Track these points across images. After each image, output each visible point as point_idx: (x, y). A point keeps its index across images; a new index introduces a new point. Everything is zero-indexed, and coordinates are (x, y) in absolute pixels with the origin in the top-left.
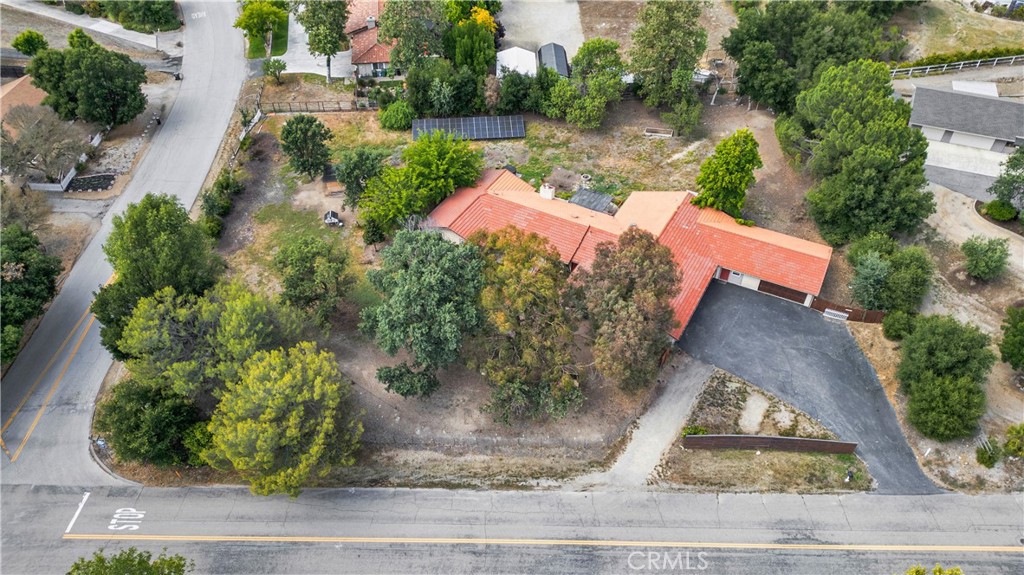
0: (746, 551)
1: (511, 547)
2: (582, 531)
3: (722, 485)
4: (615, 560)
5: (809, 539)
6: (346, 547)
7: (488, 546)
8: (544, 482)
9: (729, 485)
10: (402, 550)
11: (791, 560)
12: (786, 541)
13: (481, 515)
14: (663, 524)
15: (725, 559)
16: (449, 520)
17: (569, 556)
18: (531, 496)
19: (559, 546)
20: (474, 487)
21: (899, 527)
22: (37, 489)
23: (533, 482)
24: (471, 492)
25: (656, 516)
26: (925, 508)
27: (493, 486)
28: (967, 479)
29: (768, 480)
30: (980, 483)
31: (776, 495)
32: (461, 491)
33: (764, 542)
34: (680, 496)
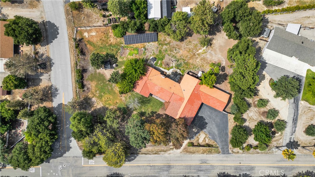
0: (195, 165)
1: (157, 165)
2: (168, 162)
3: (194, 153)
4: (173, 167)
5: (205, 163)
6: (129, 166)
7: (153, 165)
8: (162, 153)
9: (195, 153)
10: (139, 166)
11: (201, 167)
12: (202, 163)
13: (151, 160)
14: (182, 161)
15: (191, 167)
16: (146, 161)
17: (166, 167)
18: (160, 156)
19: (164, 165)
20: (150, 154)
21: (221, 161)
22: (74, 157)
23: (160, 153)
24: (149, 155)
25: (181, 159)
26: (227, 157)
27: (154, 154)
28: (236, 152)
29: (201, 152)
30: (238, 152)
31: (202, 155)
32: (148, 155)
33: (198, 163)
34: (186, 155)
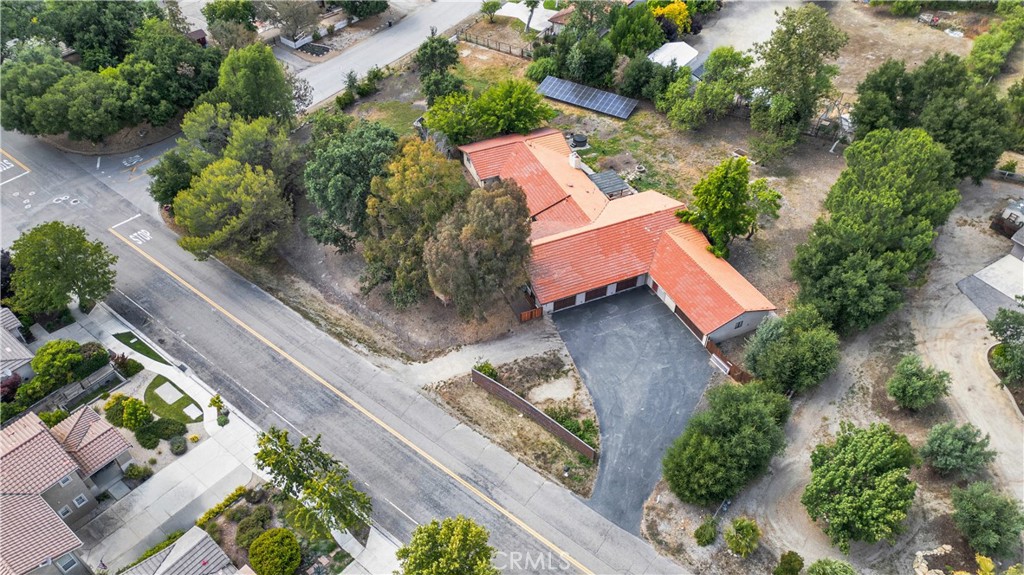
0: (433, 466)
1: (297, 368)
2: (347, 386)
3: (472, 420)
4: (345, 414)
5: (486, 489)
6: (217, 313)
7: (285, 359)
8: (361, 347)
9: (476, 423)
10: (240, 332)
11: (455, 491)
12: (467, 479)
13: (302, 341)
14: (400, 415)
15: (411, 460)
16: (282, 333)
17: (323, 396)
18: (343, 350)
19: (323, 386)
20: (318, 325)
21: (567, 531)
23: (354, 343)
24: (313, 326)
25: (402, 409)
26: (605, 534)
27: (330, 332)
28: (668, 539)
29: (507, 436)
30: (678, 550)
31: (501, 450)
32: (308, 322)
33: (448, 466)
34: (433, 408)
